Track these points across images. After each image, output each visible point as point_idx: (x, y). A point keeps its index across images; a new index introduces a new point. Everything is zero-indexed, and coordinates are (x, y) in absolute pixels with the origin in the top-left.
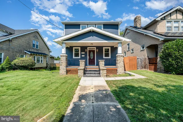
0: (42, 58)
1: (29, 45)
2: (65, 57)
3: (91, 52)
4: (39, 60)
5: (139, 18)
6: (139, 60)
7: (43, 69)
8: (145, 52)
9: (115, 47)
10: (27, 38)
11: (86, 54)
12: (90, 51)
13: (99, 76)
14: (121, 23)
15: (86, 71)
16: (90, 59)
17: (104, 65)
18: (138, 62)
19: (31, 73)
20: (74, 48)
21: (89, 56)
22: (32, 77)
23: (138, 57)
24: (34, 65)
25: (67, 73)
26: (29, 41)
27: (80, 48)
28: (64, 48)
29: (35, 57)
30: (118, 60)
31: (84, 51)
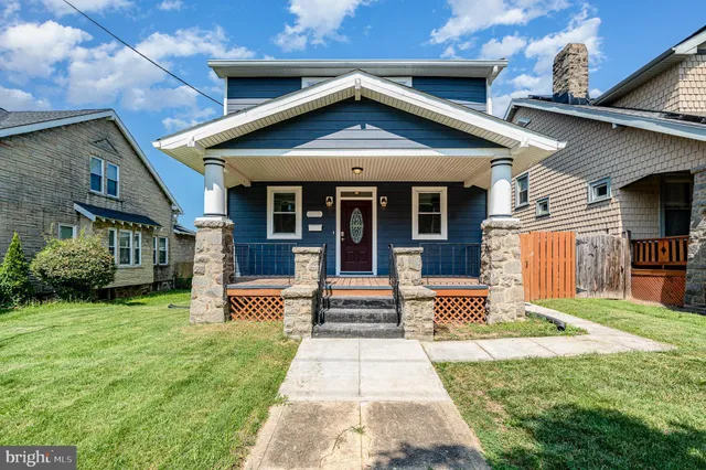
0: (137, 238)
1: (73, 179)
2: (219, 232)
3: (352, 209)
4: (128, 250)
5: (581, 55)
6: (586, 248)
7: (145, 295)
8: (613, 212)
9: (467, 185)
10: (60, 145)
11: (328, 220)
12: (347, 207)
13: (395, 332)
14: (500, 69)
15: (327, 304)
16: (346, 242)
17: (418, 275)
18: (581, 258)
19: (102, 313)
20: (271, 191)
21: (345, 227)
22: (107, 335)
23: (581, 237)
24: (112, 275)
25: (232, 311)
26: (73, 163)
27: (298, 191)
28: (215, 185)
29: (112, 232)
30: (493, 246)
31: (320, 206)
